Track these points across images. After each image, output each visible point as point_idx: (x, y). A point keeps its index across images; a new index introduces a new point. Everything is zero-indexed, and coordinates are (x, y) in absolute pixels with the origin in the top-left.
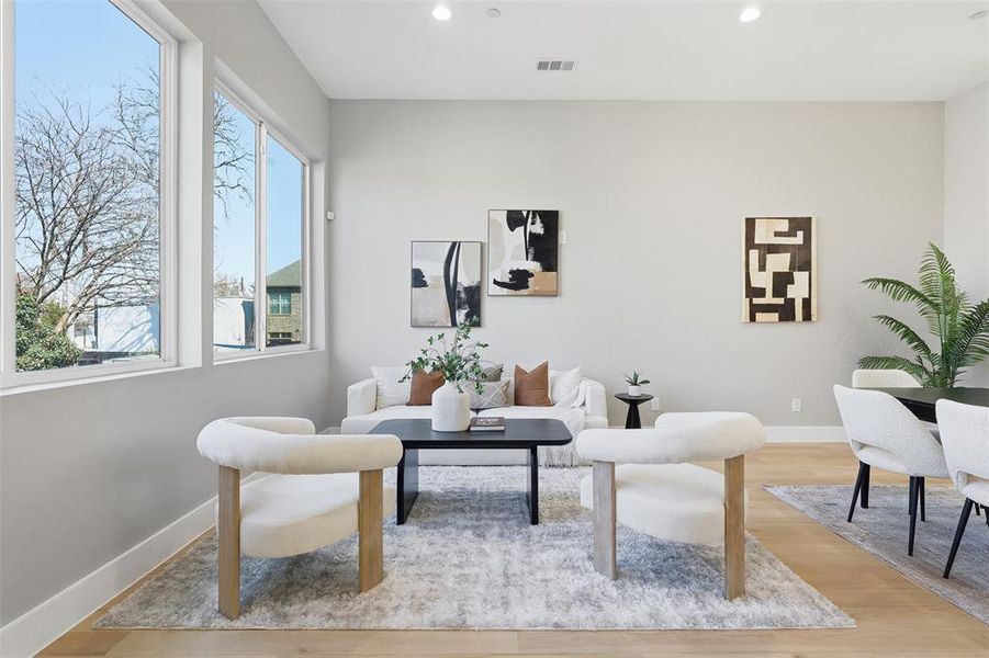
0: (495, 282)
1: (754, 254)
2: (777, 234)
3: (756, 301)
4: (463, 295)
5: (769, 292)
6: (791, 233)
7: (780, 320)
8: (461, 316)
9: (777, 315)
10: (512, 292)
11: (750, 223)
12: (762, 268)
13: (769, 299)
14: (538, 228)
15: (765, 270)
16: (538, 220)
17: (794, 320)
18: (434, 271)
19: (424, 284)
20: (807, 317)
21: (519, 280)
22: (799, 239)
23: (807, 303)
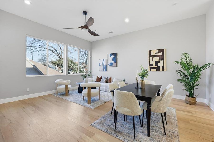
0: (108, 65)
1: (151, 58)
2: (156, 53)
3: (151, 67)
4: (104, 67)
5: (154, 65)
6: (159, 53)
7: (156, 71)
8: (104, 70)
9: (156, 69)
10: (110, 66)
11: (150, 52)
12: (152, 60)
13: (154, 66)
14: (114, 56)
15: (153, 61)
16: (114, 55)
17: (160, 71)
18: (101, 64)
19: (100, 65)
20: (163, 70)
21: (111, 64)
22: (161, 53)
23: (163, 67)
